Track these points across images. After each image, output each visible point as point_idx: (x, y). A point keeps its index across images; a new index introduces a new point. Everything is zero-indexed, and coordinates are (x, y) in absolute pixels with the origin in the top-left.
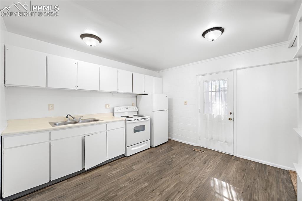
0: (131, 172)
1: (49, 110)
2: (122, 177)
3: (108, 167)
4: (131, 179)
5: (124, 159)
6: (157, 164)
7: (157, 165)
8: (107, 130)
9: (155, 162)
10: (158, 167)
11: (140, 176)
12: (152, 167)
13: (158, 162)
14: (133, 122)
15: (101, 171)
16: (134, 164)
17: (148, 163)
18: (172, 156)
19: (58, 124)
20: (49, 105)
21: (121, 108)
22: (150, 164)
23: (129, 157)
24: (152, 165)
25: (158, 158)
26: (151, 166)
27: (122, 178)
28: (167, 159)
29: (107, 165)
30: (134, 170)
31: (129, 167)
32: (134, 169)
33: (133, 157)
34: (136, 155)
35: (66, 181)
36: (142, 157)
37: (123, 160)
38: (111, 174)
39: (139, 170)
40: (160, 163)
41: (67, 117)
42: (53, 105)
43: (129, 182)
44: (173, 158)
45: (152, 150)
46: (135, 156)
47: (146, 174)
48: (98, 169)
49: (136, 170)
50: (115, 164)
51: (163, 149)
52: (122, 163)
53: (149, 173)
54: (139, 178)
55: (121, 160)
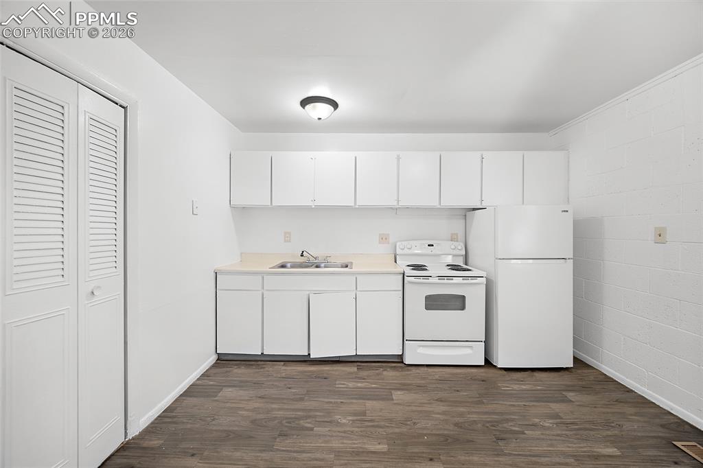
0: (381, 402)
1: (285, 241)
2: (354, 401)
3: (353, 369)
4: (366, 416)
5: (395, 367)
6: (461, 415)
7: (457, 420)
8: (356, 289)
9: (462, 409)
10: (456, 425)
11: (391, 420)
12: (438, 416)
13: (469, 413)
14: (421, 280)
15: (336, 370)
16: (405, 387)
17: (440, 400)
18: (537, 420)
19: (289, 265)
20: (285, 233)
21: (413, 243)
22: (442, 408)
23: (410, 368)
24: (444, 413)
25: (483, 403)
26: (439, 414)
27: (352, 403)
28: (507, 420)
29: (355, 364)
30: (393, 400)
31: (388, 387)
32: (394, 398)
33: (418, 371)
34: (430, 370)
35: (282, 363)
36: (442, 380)
37: (392, 367)
38: (344, 384)
39: (401, 407)
40: (474, 417)
41: (302, 255)
42: (289, 233)
43: (355, 418)
44: (534, 425)
45: (490, 372)
46: (426, 369)
47: (407, 425)
48: (334, 365)
49: (395, 402)
50: (370, 369)
51: (524, 385)
52: (385, 373)
53: (418, 426)
54: (382, 423)
55: (386, 367)
